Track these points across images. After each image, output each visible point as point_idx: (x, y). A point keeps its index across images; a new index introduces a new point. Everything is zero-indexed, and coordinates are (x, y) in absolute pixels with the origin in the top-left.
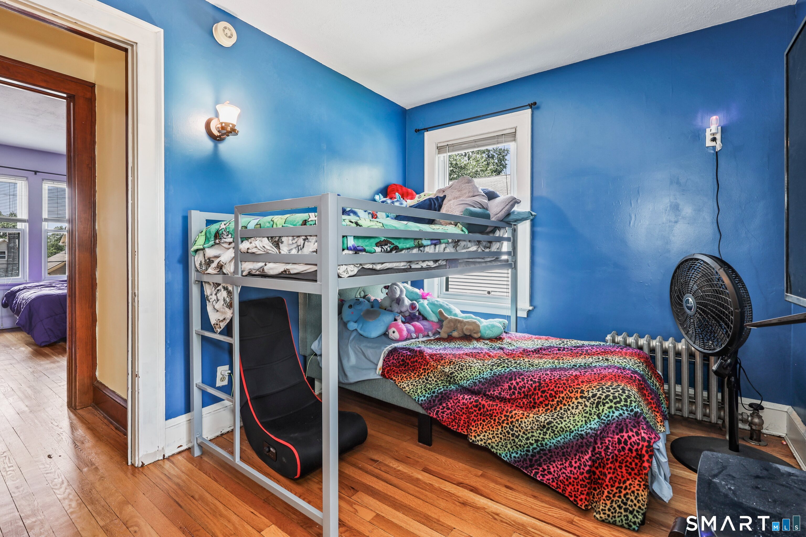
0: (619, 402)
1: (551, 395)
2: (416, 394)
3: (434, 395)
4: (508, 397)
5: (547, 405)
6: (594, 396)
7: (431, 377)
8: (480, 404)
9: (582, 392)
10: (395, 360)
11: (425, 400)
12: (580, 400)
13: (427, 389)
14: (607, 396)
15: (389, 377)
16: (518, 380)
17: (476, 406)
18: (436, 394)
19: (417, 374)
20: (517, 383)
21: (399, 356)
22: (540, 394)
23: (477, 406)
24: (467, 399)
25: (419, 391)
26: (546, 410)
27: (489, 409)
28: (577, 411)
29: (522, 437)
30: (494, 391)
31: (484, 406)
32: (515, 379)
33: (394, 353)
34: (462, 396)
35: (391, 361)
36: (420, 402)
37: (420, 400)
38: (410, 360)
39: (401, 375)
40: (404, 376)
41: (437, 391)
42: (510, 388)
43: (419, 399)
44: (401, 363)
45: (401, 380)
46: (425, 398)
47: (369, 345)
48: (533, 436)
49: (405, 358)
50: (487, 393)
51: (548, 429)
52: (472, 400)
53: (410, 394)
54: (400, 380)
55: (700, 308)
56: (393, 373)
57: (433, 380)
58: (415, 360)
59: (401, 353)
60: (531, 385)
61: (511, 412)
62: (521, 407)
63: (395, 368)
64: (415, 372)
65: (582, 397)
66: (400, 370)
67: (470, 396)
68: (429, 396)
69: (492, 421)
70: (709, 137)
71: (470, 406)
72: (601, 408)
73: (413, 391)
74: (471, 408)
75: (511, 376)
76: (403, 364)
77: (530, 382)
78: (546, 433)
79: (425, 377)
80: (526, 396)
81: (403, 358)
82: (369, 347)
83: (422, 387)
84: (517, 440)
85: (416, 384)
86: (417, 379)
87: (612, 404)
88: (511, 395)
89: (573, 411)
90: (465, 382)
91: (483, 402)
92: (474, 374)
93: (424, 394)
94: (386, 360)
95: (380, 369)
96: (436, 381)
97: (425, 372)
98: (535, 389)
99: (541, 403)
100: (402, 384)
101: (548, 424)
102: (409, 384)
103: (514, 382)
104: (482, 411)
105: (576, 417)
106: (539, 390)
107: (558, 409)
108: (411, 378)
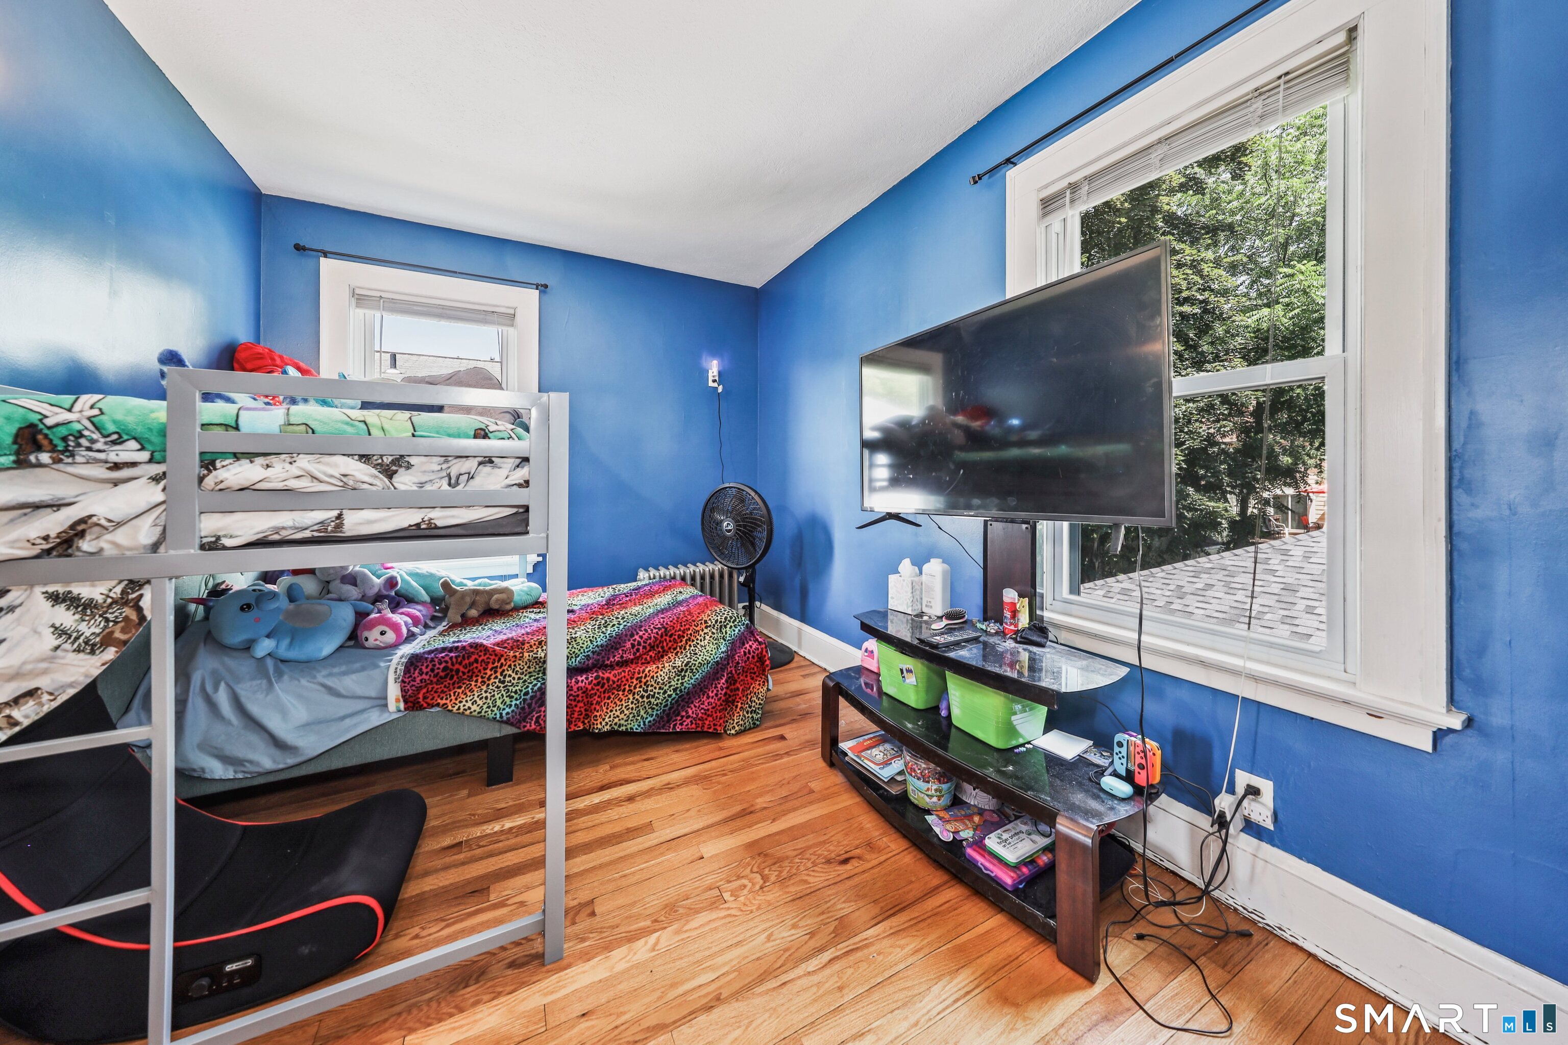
0: (735, 620)
1: (679, 636)
2: (495, 709)
3: (528, 697)
4: (632, 657)
5: (675, 649)
6: (716, 621)
7: (510, 676)
8: (603, 678)
9: (706, 622)
10: (427, 674)
11: (513, 711)
12: (706, 631)
13: (513, 694)
14: (726, 618)
15: (428, 704)
16: (641, 633)
17: (598, 683)
18: (531, 694)
19: (480, 680)
20: (641, 637)
21: (434, 665)
22: (668, 639)
23: (600, 683)
24: (582, 681)
25: (499, 703)
26: (676, 654)
27: (615, 680)
28: (706, 642)
29: (659, 693)
30: (614, 656)
31: (608, 679)
32: (637, 634)
33: (419, 664)
34: (574, 680)
35: (418, 680)
36: (505, 718)
37: (504, 714)
38: (460, 663)
39: (455, 693)
40: (460, 691)
41: (532, 689)
42: (633, 646)
43: (501, 714)
44: (442, 674)
45: (456, 699)
46: (513, 708)
47: (336, 670)
48: (670, 687)
49: (449, 665)
50: (607, 662)
51: (686, 671)
52: (590, 679)
53: (483, 714)
54: (454, 701)
55: (740, 530)
56: (436, 695)
57: (514, 679)
58: (472, 659)
59: (436, 660)
60: (657, 633)
61: (644, 671)
62: (648, 663)
63: (436, 687)
64: (475, 679)
65: (706, 627)
66: (445, 686)
67: (584, 676)
68: (518, 702)
69: (621, 693)
70: (711, 379)
71: (589, 687)
72: (724, 631)
73: (489, 707)
74: (593, 689)
75: (631, 631)
76: (446, 676)
77: (655, 631)
78: (685, 676)
79: (497, 681)
80: (652, 648)
81: (444, 665)
82: (344, 674)
83: (502, 695)
84: (653, 700)
85: (489, 695)
86: (484, 688)
87: (731, 624)
88: (635, 654)
89: (702, 643)
90: (573, 660)
91: (607, 675)
92: (585, 646)
93: (508, 703)
94: (406, 680)
95: (397, 700)
96: (519, 678)
97: (496, 672)
98: (662, 636)
99: (670, 648)
100: (462, 705)
101: (686, 665)
102: (476, 698)
103: (637, 637)
104: (606, 686)
105: (708, 648)
106: (666, 635)
107: (688, 647)
108: (472, 691)
